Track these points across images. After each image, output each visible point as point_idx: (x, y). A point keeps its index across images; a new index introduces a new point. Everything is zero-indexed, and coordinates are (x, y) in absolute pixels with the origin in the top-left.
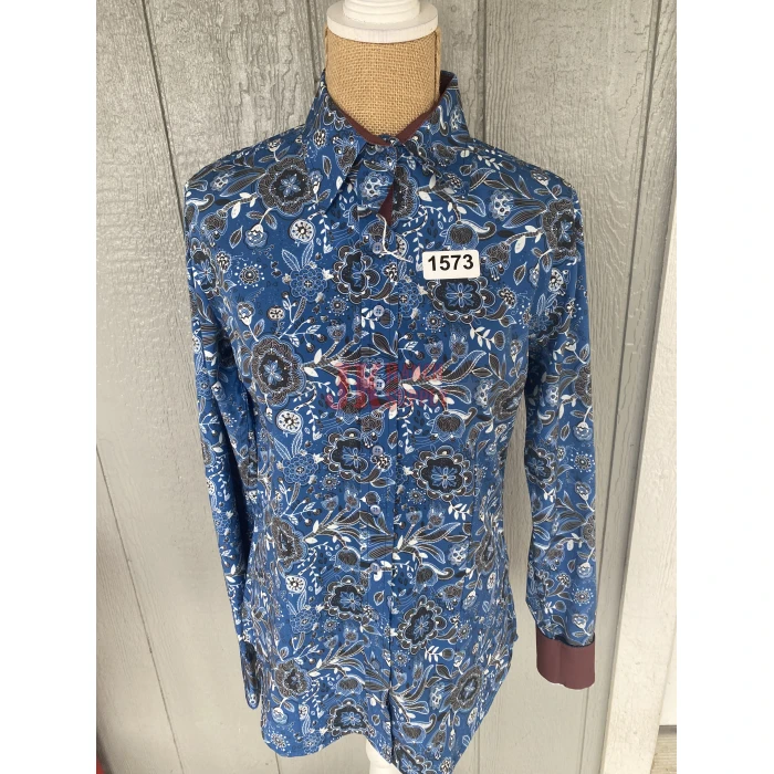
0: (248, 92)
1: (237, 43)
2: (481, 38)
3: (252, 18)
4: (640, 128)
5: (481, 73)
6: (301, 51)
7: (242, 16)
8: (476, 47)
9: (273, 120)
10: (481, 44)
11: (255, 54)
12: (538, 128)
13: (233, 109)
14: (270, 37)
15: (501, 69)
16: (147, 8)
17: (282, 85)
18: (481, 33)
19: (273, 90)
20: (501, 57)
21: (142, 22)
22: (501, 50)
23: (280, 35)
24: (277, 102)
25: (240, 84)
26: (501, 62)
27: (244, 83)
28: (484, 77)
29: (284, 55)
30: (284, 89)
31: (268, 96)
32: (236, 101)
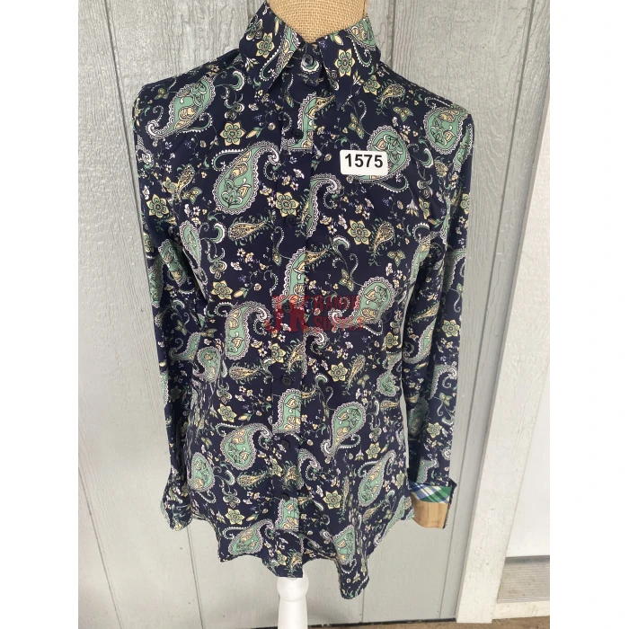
0: (188, 23)
4: (518, 73)
5: (391, 19)
12: (436, 69)
13: (175, 38)
15: (408, 16)
17: (219, 19)
19: (211, 24)
20: (408, 5)
24: (215, 34)
25: (182, 16)
26: (408, 10)
27: (186, 15)
28: (394, 22)
30: (221, 23)
31: (207, 27)
32: (177, 31)
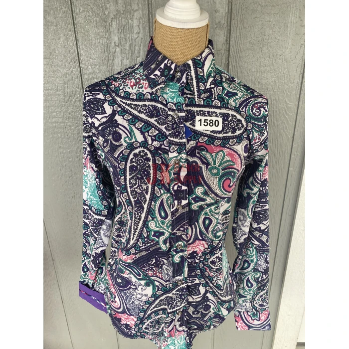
0: (118, 46)
1: (114, 24)
2: (229, 25)
3: (122, 12)
4: (301, 69)
5: (228, 41)
6: (144, 28)
7: (117, 11)
8: (226, 29)
9: (130, 60)
10: (229, 28)
11: (122, 28)
12: (253, 67)
13: (111, 54)
14: (130, 21)
15: (237, 40)
16: (73, 5)
17: (134, 43)
18: (229, 23)
19: (130, 46)
20: (238, 34)
21: (70, 12)
22: (238, 31)
23: (135, 21)
24: (132, 52)
25: (115, 42)
26: (238, 37)
27: (117, 42)
28: (229, 43)
29: (136, 30)
30: (135, 45)
31: (128, 48)
32: (112, 50)
